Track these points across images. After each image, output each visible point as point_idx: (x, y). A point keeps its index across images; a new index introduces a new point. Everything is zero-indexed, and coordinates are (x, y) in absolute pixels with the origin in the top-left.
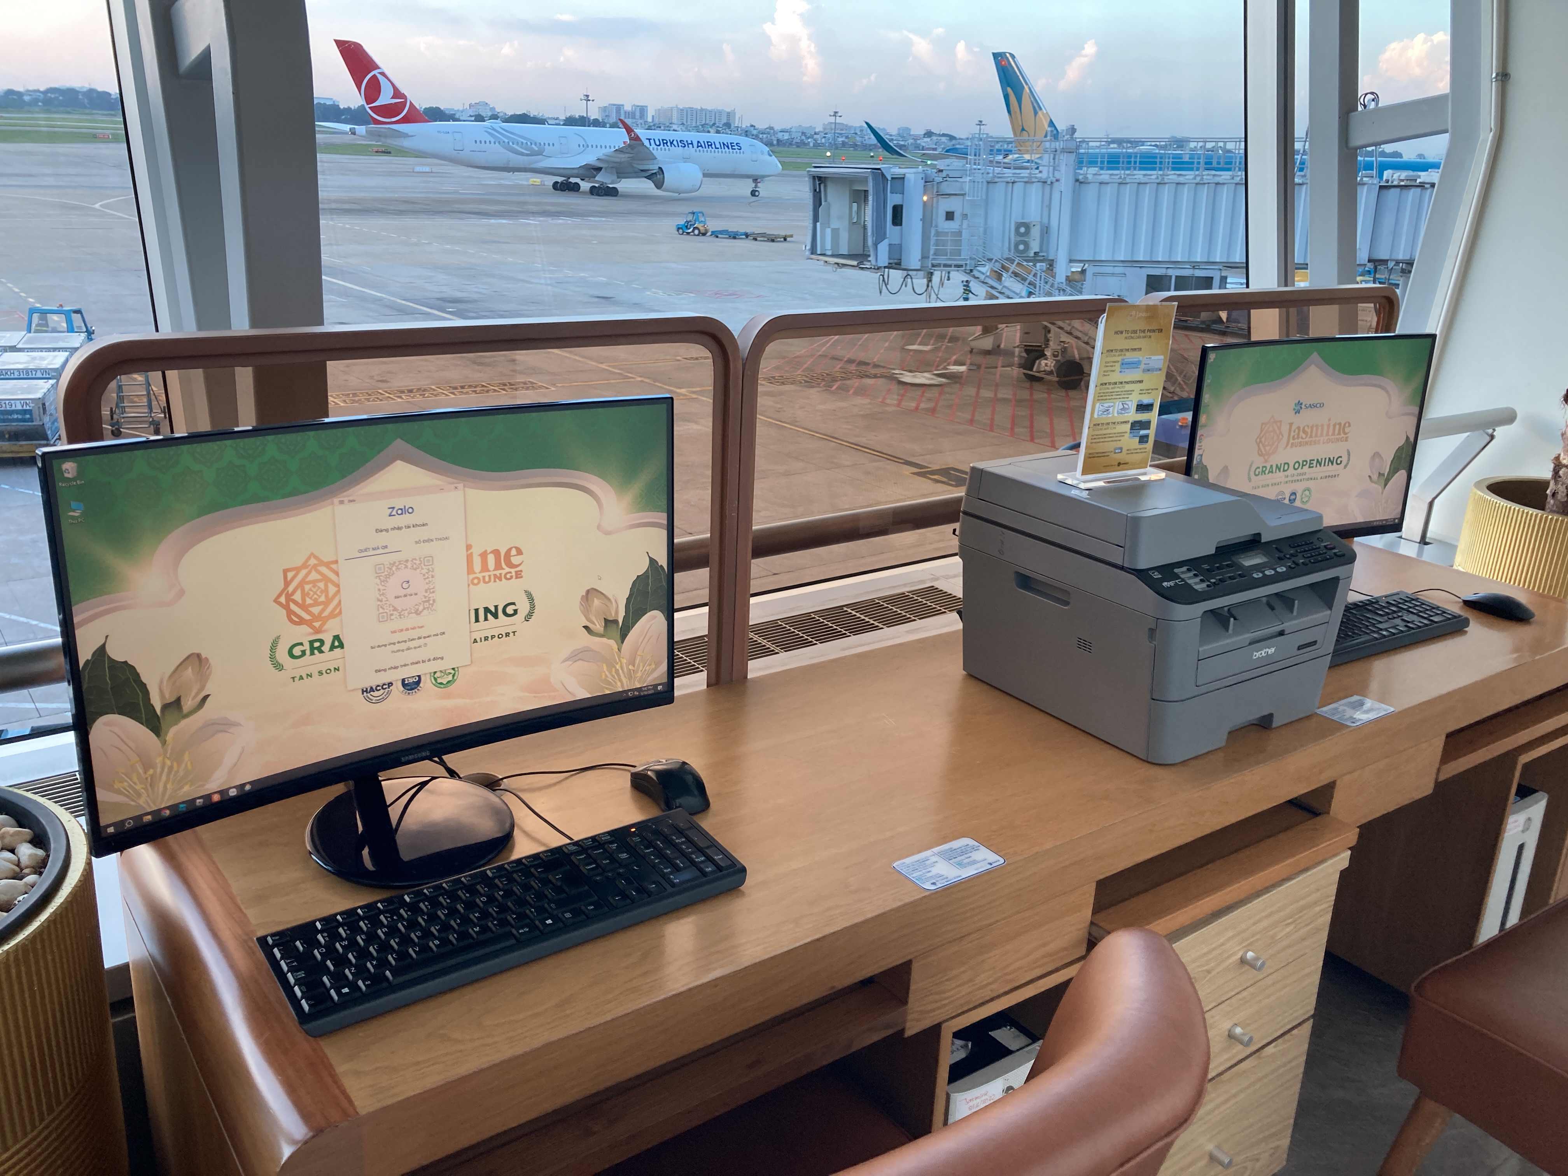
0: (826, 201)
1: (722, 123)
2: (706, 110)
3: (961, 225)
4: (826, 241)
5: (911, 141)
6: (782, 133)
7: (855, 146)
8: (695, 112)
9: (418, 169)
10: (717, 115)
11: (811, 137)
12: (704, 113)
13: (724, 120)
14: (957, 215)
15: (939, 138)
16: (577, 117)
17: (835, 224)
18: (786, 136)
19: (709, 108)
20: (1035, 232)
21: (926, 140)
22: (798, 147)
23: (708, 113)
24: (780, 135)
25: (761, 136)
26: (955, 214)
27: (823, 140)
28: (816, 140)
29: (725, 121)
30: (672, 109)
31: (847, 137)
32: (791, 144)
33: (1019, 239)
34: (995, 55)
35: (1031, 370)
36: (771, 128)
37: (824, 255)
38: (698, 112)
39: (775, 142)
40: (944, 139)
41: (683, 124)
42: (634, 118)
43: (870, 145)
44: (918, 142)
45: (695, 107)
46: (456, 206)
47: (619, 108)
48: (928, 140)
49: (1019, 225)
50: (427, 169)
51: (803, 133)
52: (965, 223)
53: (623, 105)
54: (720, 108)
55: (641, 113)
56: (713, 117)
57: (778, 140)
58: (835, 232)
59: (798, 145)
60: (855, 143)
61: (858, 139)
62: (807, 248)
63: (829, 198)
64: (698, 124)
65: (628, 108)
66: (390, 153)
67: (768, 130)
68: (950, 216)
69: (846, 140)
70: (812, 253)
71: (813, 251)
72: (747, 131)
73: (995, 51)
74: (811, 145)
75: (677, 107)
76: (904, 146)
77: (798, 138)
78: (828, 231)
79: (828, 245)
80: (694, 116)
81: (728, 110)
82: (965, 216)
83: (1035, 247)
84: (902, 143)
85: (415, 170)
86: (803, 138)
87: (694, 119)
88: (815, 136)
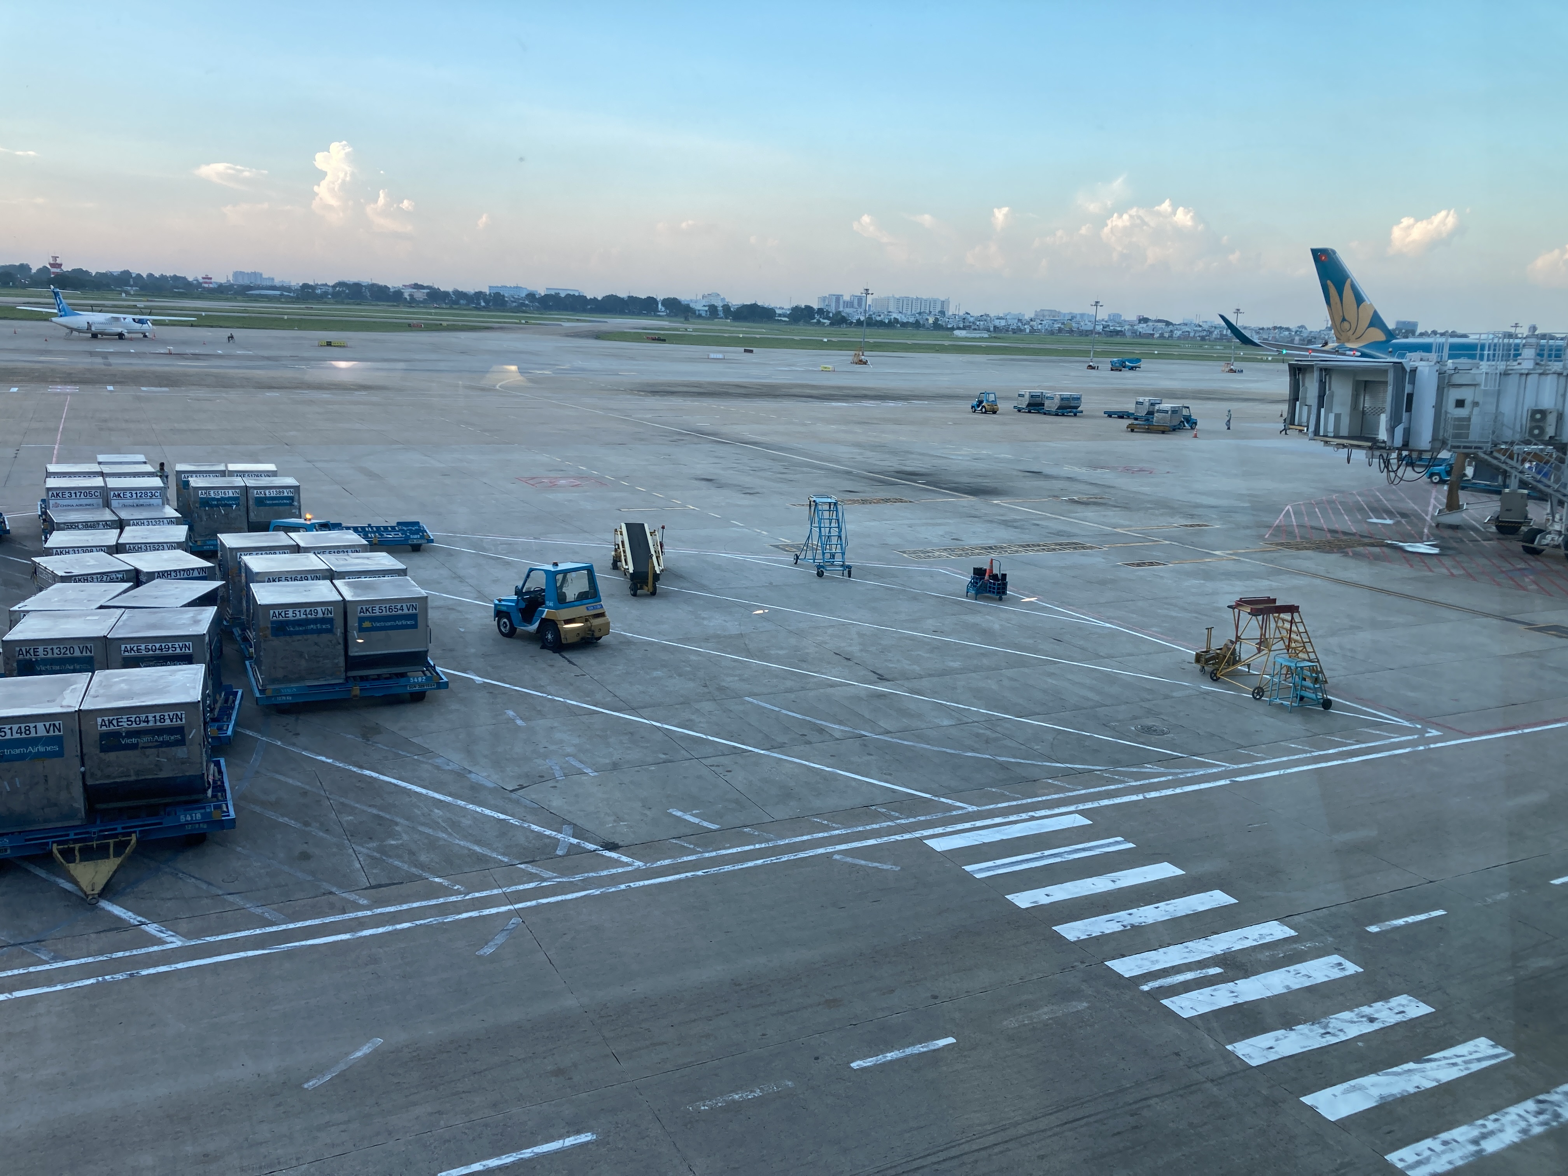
0: (1330, 389)
1: (937, 311)
2: (921, 299)
3: (1471, 412)
4: (1329, 423)
5: (1127, 327)
6: (999, 320)
7: (1071, 331)
8: (910, 301)
9: (712, 356)
10: (932, 304)
11: (1028, 323)
12: (919, 302)
13: (938, 309)
14: (1468, 403)
15: (1156, 324)
16: (803, 307)
17: (1337, 409)
18: (1003, 323)
19: (924, 298)
20: (1552, 419)
21: (1141, 325)
22: (1014, 333)
23: (923, 302)
24: (997, 323)
25: (978, 323)
26: (1466, 402)
27: (1040, 327)
28: (1032, 327)
29: (940, 310)
30: (888, 299)
31: (1063, 324)
32: (1007, 331)
33: (1534, 424)
34: (1315, 252)
35: (1533, 542)
36: (987, 315)
37: (1327, 436)
38: (914, 301)
39: (992, 329)
40: (1160, 325)
41: (900, 312)
42: (852, 306)
43: (1087, 331)
44: (1135, 327)
45: (911, 296)
46: (784, 390)
47: (838, 298)
48: (1145, 325)
49: (1535, 412)
50: (720, 356)
51: (1019, 320)
52: (1476, 410)
53: (842, 296)
54: (935, 297)
55: (858, 303)
56: (928, 306)
57: (994, 327)
58: (1338, 417)
59: (1014, 331)
60: (1071, 329)
61: (1074, 325)
62: (1310, 430)
63: (1333, 387)
64: (913, 312)
65: (847, 298)
66: (664, 340)
67: (985, 317)
68: (1460, 403)
69: (1062, 326)
70: (1315, 435)
71: (1316, 432)
72: (964, 319)
73: (1315, 247)
74: (1028, 331)
75: (893, 297)
76: (1121, 331)
77: (1014, 324)
78: (1332, 417)
79: (1331, 428)
80: (910, 305)
81: (943, 299)
82: (1476, 404)
83: (1550, 431)
84: (1119, 329)
85: (710, 357)
86: (1020, 324)
87: (910, 308)
88: (1032, 323)
